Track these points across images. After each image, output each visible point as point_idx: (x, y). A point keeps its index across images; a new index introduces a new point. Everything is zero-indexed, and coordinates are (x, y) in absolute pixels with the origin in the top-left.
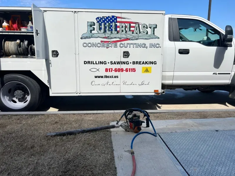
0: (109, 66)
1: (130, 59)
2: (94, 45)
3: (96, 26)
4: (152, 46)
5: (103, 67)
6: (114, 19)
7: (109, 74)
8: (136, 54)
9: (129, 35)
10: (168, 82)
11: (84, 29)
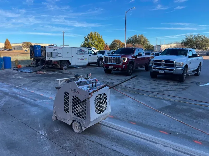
0: (81, 59)
1: (83, 58)
2: (78, 55)
3: (79, 51)
4: (87, 55)
5: (79, 59)
6: (81, 50)
7: (80, 60)
8: (85, 57)
9: (84, 53)
10: (89, 62)
11: (77, 52)
